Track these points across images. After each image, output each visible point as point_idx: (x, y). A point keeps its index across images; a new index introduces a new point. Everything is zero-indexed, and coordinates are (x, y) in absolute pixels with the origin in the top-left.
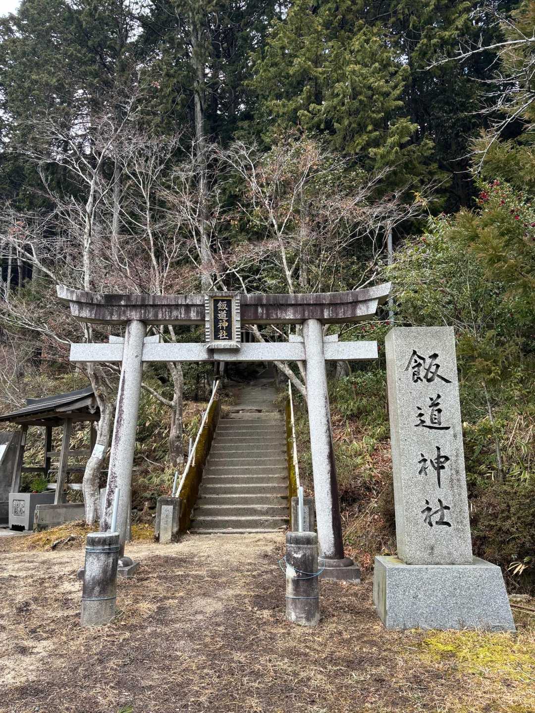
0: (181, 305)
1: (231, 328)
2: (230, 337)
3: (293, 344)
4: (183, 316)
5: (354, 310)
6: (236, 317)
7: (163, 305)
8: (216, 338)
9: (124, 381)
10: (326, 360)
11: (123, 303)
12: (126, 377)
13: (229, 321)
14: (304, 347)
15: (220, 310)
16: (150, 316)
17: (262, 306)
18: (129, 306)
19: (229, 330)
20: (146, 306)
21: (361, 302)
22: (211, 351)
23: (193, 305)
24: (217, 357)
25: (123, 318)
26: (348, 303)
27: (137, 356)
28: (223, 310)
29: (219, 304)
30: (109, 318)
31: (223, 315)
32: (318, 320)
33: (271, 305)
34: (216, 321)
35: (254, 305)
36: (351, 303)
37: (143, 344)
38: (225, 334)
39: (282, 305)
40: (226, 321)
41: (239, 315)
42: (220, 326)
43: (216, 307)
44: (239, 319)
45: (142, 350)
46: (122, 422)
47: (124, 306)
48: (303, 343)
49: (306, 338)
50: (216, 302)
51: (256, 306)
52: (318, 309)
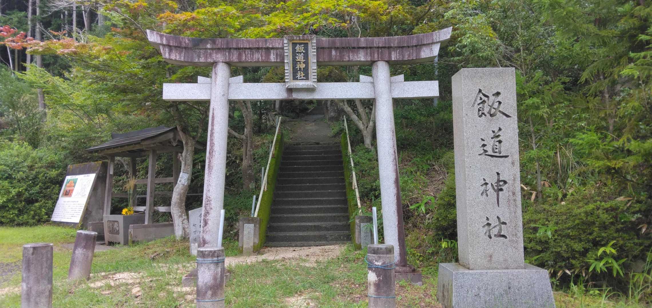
0: (262, 48)
1: (308, 70)
2: (307, 77)
3: (364, 84)
4: (264, 58)
5: (418, 53)
6: (313, 59)
7: (246, 48)
8: (295, 78)
9: (213, 117)
10: (393, 98)
11: (209, 46)
12: (215, 114)
13: (306, 63)
14: (374, 87)
15: (298, 53)
16: (234, 58)
17: (337, 49)
18: (215, 49)
19: (306, 71)
20: (230, 49)
21: (424, 45)
22: (290, 90)
23: (273, 48)
24: (296, 96)
25: (210, 60)
26: (413, 46)
27: (223, 95)
28: (301, 53)
29: (297, 47)
30: (196, 60)
31: (300, 58)
32: (386, 61)
33: (343, 48)
34: (295, 62)
35: (328, 48)
36: (416, 46)
37: (229, 84)
38: (303, 75)
39: (354, 48)
40: (304, 62)
41: (316, 57)
42: (298, 67)
43: (294, 50)
44: (315, 61)
45: (228, 90)
47: (210, 49)
48: (373, 83)
49: (375, 77)
50: (294, 45)
51: (330, 48)
52: (386, 51)
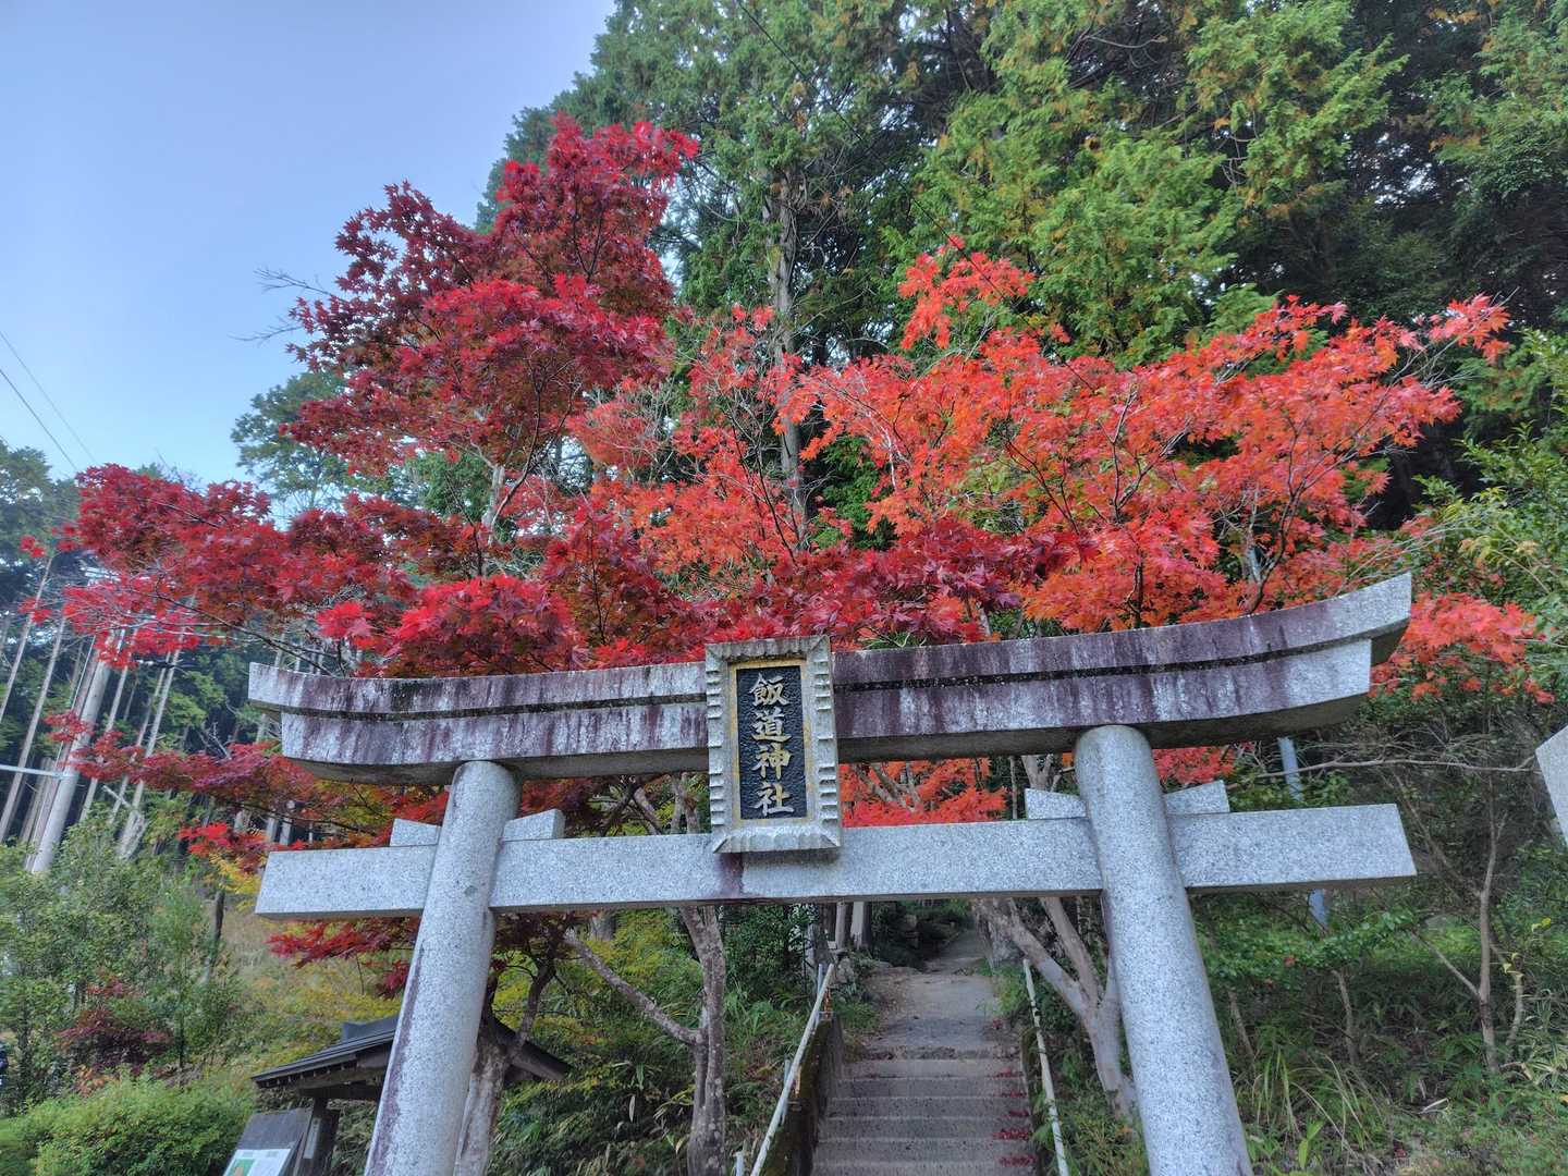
0: (630, 702)
1: (801, 773)
2: (797, 807)
3: (1046, 828)
4: (635, 738)
5: (1277, 685)
6: (819, 728)
7: (570, 706)
8: (749, 811)
9: (415, 982)
10: (1189, 890)
11: (443, 704)
12: (424, 971)
13: (794, 745)
14: (1092, 836)
15: (760, 706)
16: (528, 743)
17: (917, 685)
18: (466, 713)
19: (794, 775)
20: (517, 710)
21: (1299, 651)
22: (734, 862)
23: (668, 700)
24: (758, 884)
25: (442, 756)
26: (1247, 660)
27: (470, 891)
28: (770, 707)
29: (758, 687)
30: (395, 759)
31: (769, 726)
32: (1136, 726)
33: (948, 682)
34: (748, 745)
35: (885, 686)
36: (1263, 658)
37: (501, 845)
38: (780, 796)
39: (990, 679)
40: (784, 745)
41: (830, 721)
42: (762, 764)
43: (745, 696)
44: (830, 735)
45: (495, 867)
46: (390, 1157)
47: (445, 715)
48: (1085, 821)
49: (1094, 798)
50: (746, 677)
51: (893, 686)
52: (1132, 685)
